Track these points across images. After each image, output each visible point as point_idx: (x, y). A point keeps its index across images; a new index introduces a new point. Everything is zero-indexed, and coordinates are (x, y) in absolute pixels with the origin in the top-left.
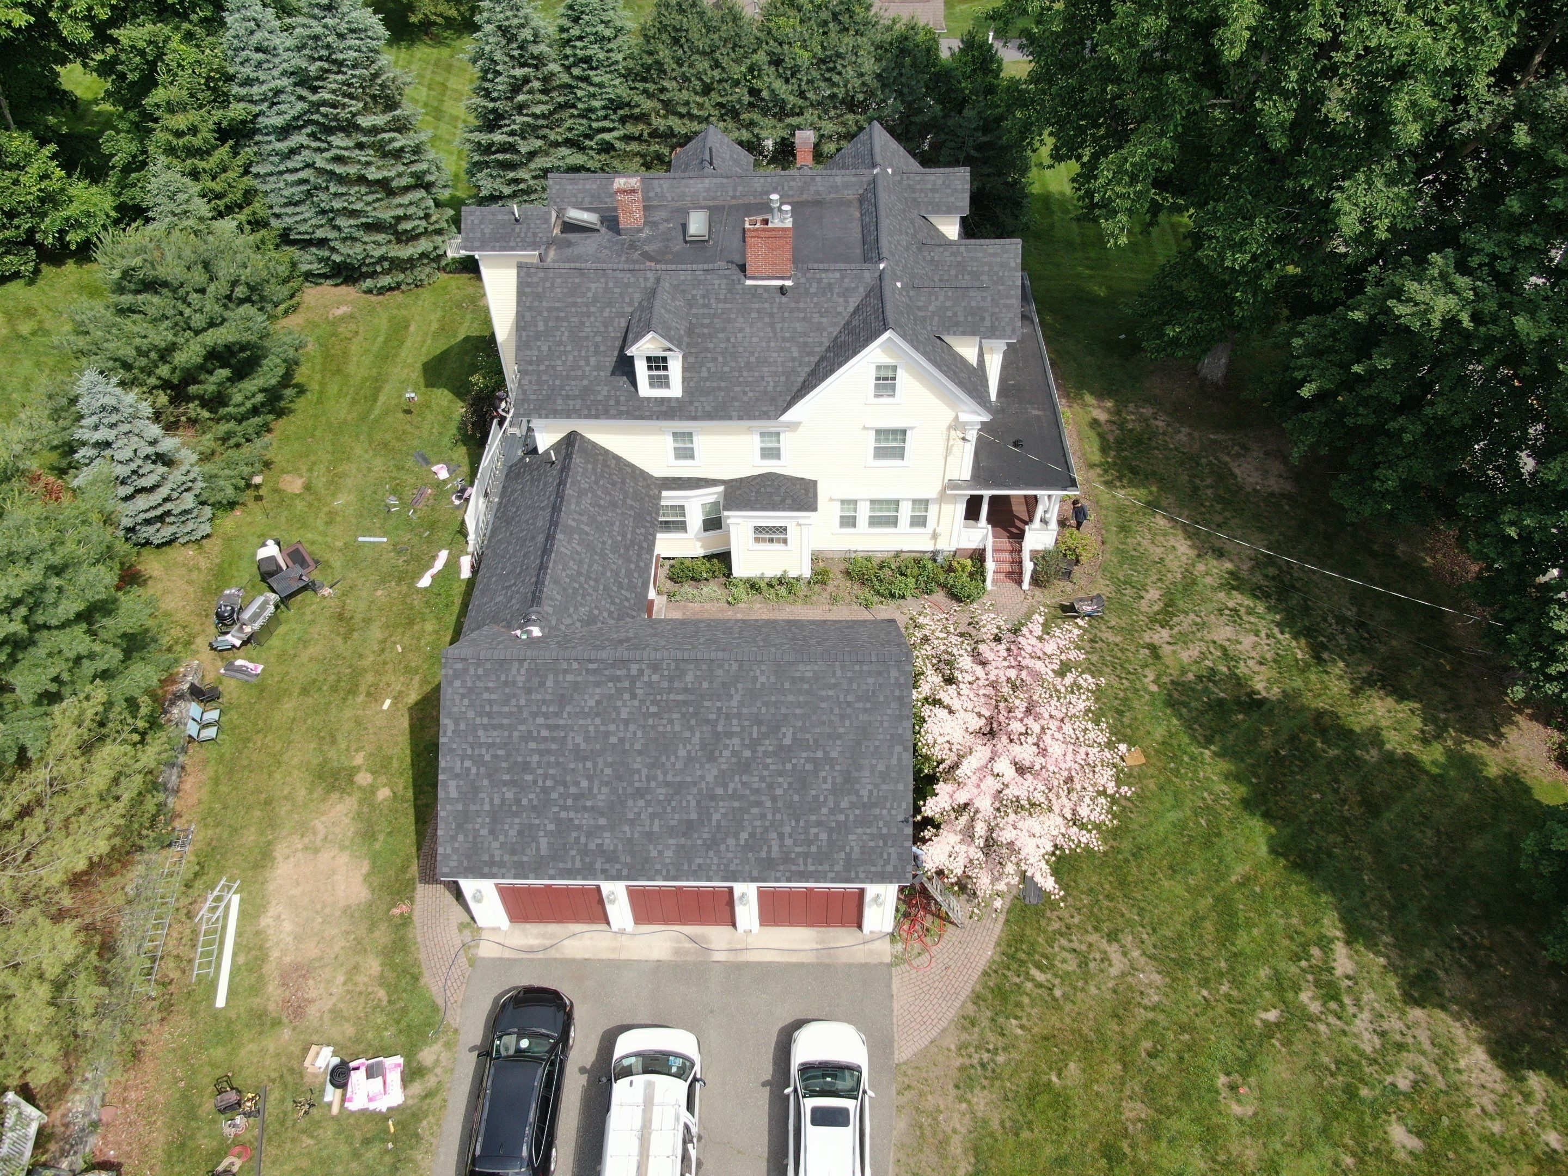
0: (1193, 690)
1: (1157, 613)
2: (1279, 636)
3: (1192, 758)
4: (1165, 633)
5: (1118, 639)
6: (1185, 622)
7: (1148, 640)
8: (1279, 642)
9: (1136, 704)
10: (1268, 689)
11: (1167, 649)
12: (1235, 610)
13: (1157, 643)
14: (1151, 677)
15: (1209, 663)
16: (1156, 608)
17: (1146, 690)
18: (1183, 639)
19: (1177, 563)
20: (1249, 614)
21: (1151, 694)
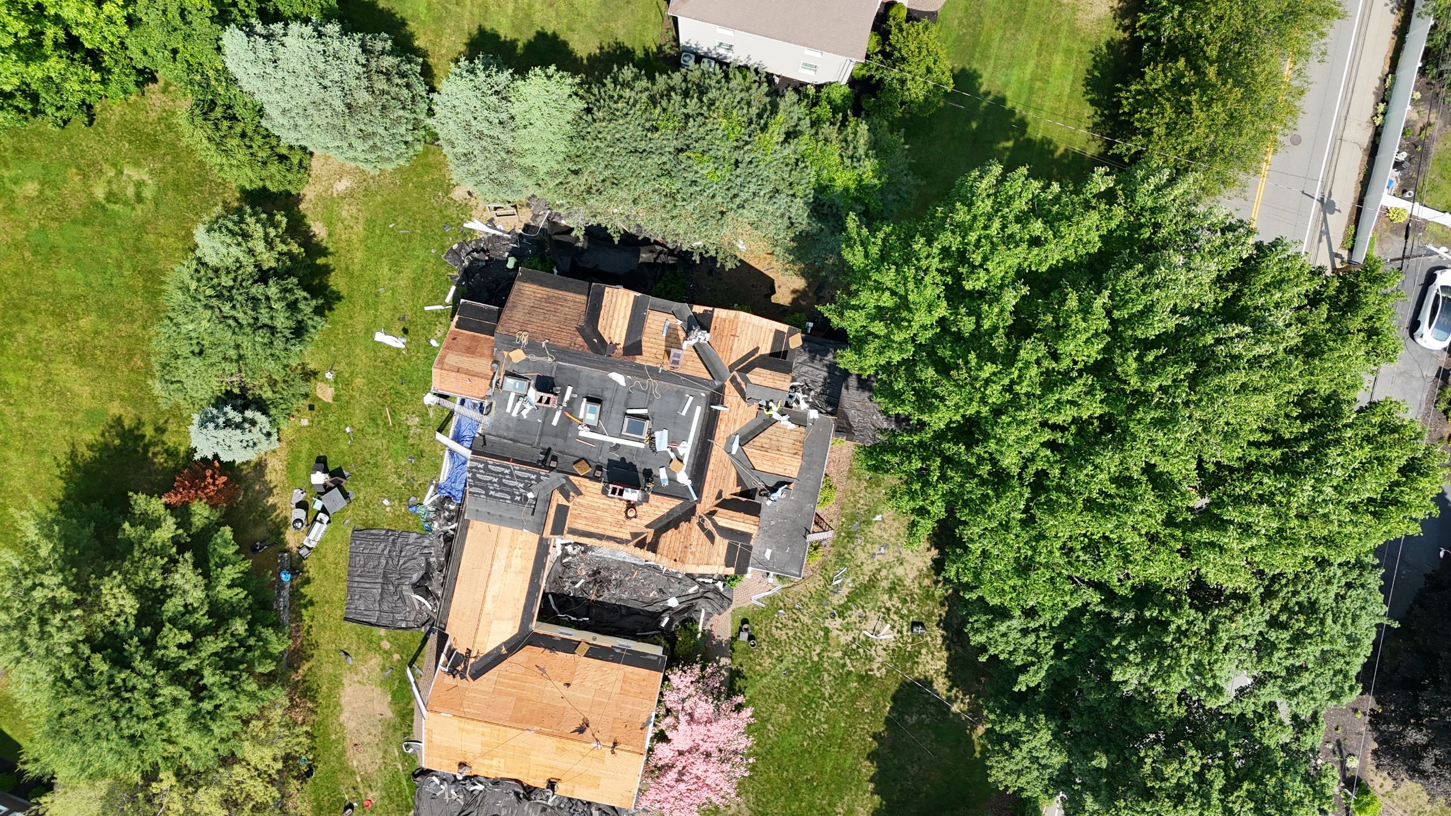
0: (837, 663)
1: (840, 606)
2: (905, 633)
3: (817, 706)
4: (839, 621)
5: (810, 622)
6: (854, 615)
7: (826, 625)
8: (902, 637)
9: (801, 668)
10: (879, 669)
11: (835, 633)
12: (888, 610)
13: (830, 627)
14: (818, 651)
15: (854, 646)
16: (842, 602)
17: (811, 658)
18: (847, 629)
19: (871, 568)
20: (895, 613)
21: (813, 662)
